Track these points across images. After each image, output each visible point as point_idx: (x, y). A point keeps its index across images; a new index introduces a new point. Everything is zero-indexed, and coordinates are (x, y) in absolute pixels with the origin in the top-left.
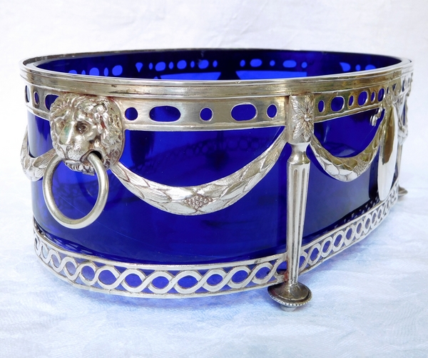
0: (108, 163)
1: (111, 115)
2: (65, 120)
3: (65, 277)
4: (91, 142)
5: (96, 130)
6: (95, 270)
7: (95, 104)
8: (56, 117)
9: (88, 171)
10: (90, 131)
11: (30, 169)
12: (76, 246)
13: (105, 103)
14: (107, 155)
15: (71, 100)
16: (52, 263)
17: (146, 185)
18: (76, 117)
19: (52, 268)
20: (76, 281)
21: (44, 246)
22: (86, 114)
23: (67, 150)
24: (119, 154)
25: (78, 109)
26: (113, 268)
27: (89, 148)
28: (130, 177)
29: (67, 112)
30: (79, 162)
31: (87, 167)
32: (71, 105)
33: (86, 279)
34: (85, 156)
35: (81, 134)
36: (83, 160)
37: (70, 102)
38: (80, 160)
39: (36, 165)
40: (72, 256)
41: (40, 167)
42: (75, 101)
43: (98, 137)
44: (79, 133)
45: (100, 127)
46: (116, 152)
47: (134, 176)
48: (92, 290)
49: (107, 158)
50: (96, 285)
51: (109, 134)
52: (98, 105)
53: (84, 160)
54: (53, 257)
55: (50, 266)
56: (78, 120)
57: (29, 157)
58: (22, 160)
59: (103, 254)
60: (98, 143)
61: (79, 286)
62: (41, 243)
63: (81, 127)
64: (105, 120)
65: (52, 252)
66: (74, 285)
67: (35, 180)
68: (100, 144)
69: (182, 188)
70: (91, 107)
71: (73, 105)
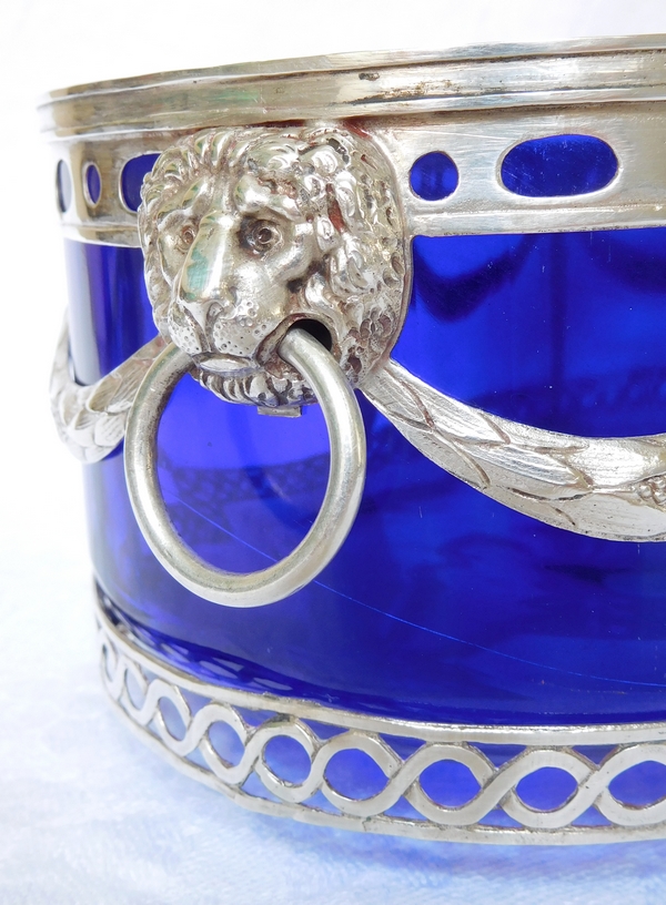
0: (354, 361)
1: (364, 179)
2: (195, 219)
3: (205, 769)
4: (295, 285)
5: (309, 242)
6: (309, 750)
7: (302, 146)
8: (163, 215)
9: (280, 400)
10: (287, 246)
11: (81, 423)
12: (237, 667)
13: (338, 137)
14: (353, 332)
15: (214, 143)
16: (160, 723)
17: (495, 437)
18: (235, 201)
19: (159, 739)
20: (246, 788)
21: (133, 670)
22: (274, 184)
23: (210, 319)
24: (392, 326)
25: (240, 172)
26: (377, 742)
27: (286, 308)
28: (433, 412)
29: (203, 189)
30: (253, 364)
31: (280, 385)
32: (215, 163)
33: (283, 780)
34: (274, 339)
35: (257, 258)
36: (265, 356)
37: (211, 153)
38: (257, 357)
39: (98, 405)
40: (227, 701)
41: (112, 408)
42: (232, 144)
43: (319, 267)
44: (251, 256)
45: (324, 226)
46: (384, 320)
47: (448, 405)
48: (300, 816)
49: (353, 342)
50: (316, 802)
51: (360, 253)
52: (313, 147)
53: (271, 356)
54: (164, 706)
55: (154, 735)
56: (243, 208)
57: (75, 387)
58: (55, 403)
59: (334, 693)
60: (320, 287)
61: (255, 804)
62: (122, 659)
63: (255, 233)
64: (341, 196)
65: (158, 690)
66: (240, 801)
67: (95, 457)
68: (327, 290)
69: (626, 441)
70: (292, 157)
71: (224, 160)
